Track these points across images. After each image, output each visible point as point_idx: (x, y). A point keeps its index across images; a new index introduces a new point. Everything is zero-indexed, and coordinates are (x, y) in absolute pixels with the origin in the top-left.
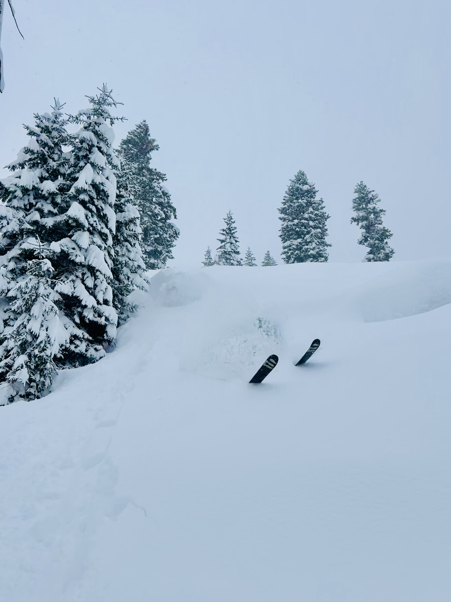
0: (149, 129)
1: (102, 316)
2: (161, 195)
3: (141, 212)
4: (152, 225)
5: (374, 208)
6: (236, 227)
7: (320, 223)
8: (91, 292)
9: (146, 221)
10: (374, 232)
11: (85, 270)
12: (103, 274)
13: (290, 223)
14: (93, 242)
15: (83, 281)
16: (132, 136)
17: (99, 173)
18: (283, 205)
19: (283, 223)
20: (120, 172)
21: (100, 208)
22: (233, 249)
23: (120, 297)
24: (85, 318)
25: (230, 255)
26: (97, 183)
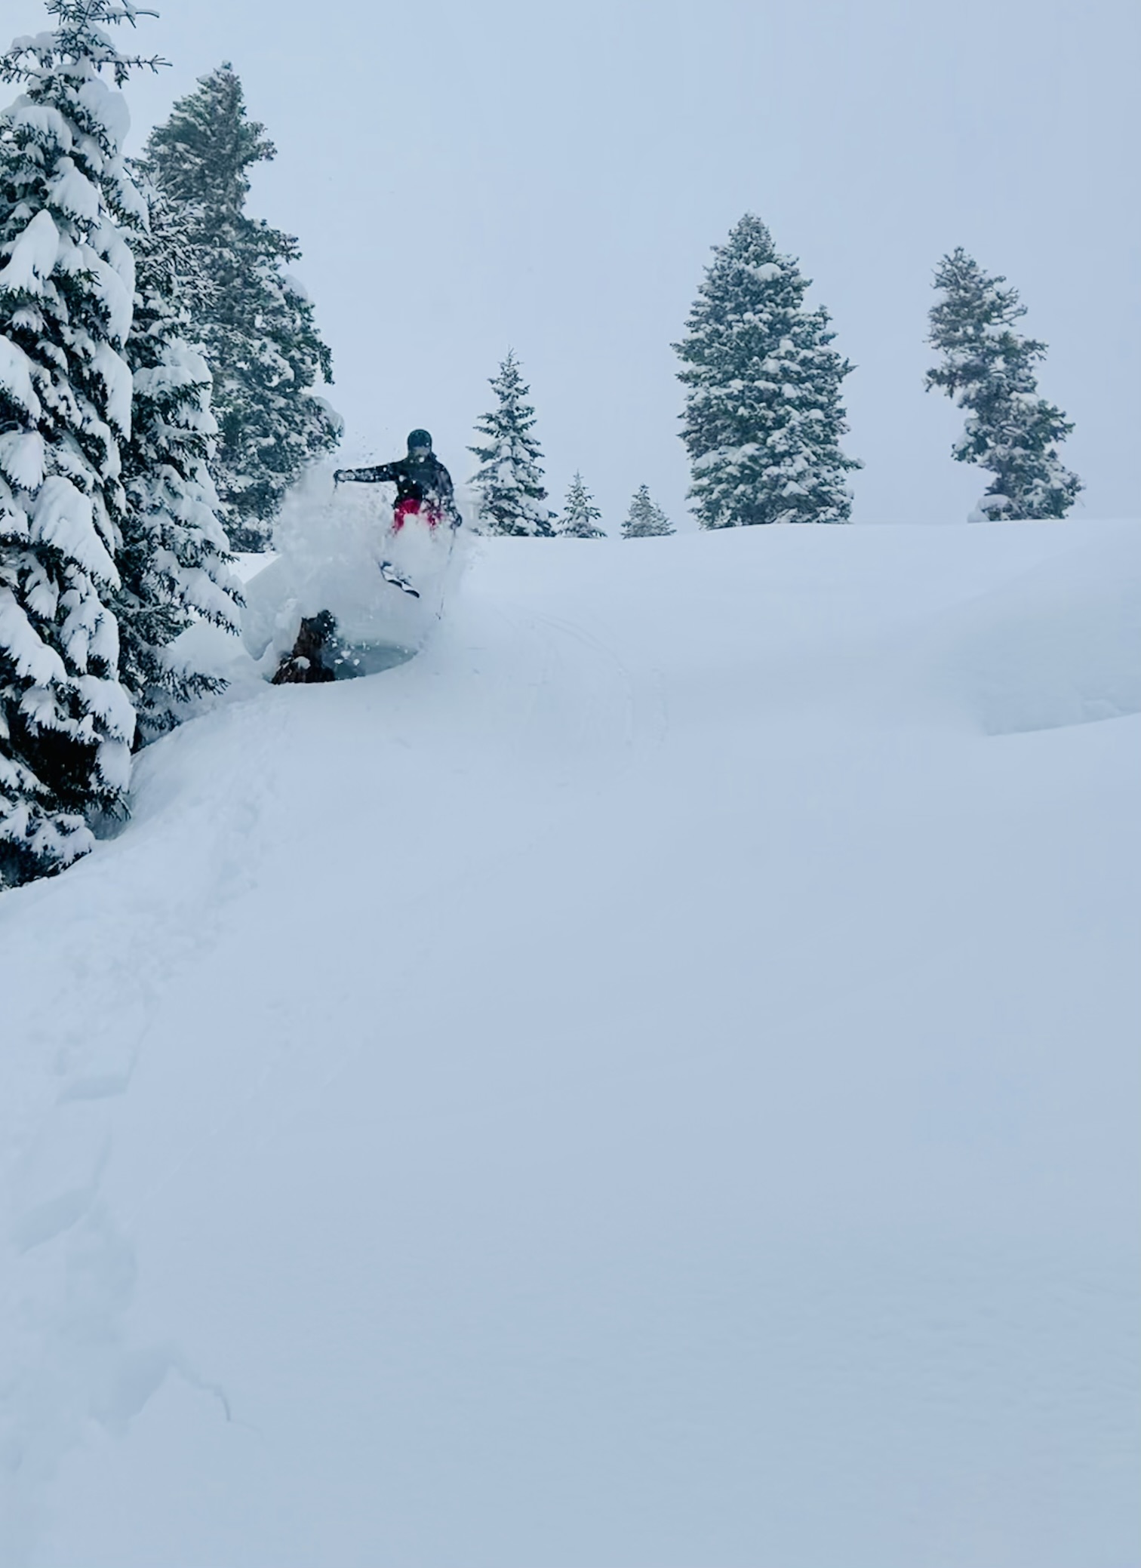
0: (243, 91)
1: (83, 713)
2: (282, 306)
3: (217, 364)
4: (252, 404)
5: (1006, 334)
6: (531, 406)
7: (819, 390)
8: (47, 632)
9: (232, 391)
10: (1007, 419)
11: (31, 560)
12: (88, 573)
13: (716, 391)
14: (58, 466)
15: (21, 596)
16: (186, 115)
17: (77, 239)
18: (692, 332)
19: (692, 392)
20: (146, 236)
21: (81, 354)
22: (521, 482)
23: (145, 646)
24: (26, 721)
25: (510, 499)
26: (72, 274)
